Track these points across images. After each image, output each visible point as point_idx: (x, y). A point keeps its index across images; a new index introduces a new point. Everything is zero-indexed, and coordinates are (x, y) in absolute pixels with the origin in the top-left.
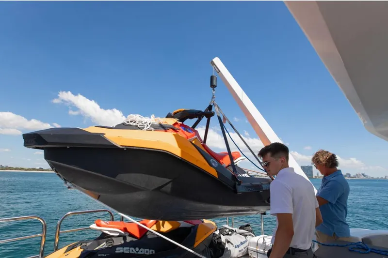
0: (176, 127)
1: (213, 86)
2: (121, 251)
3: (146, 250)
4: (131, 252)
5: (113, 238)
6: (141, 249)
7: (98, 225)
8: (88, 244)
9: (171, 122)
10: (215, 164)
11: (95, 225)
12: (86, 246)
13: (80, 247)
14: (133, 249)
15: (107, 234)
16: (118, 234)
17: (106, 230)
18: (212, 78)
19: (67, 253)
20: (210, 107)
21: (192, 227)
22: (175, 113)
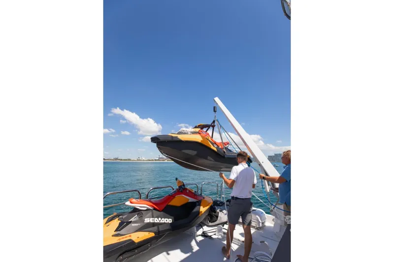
0: (200, 132)
1: (215, 111)
2: (149, 221)
3: (166, 219)
4: (156, 222)
5: (142, 212)
6: (163, 219)
7: (131, 203)
8: (124, 217)
9: (197, 130)
10: (216, 146)
11: (129, 202)
12: (122, 218)
13: (117, 219)
14: (156, 219)
15: (138, 209)
16: (146, 209)
17: (138, 206)
18: (214, 107)
19: (107, 224)
20: (214, 122)
21: (197, 202)
22: (199, 126)
